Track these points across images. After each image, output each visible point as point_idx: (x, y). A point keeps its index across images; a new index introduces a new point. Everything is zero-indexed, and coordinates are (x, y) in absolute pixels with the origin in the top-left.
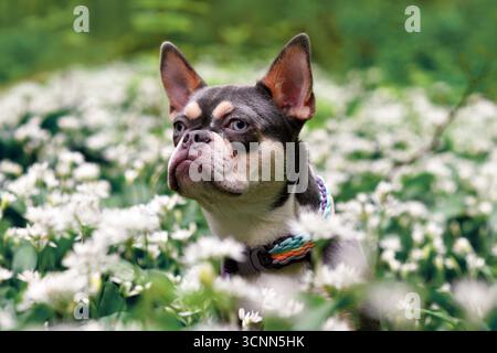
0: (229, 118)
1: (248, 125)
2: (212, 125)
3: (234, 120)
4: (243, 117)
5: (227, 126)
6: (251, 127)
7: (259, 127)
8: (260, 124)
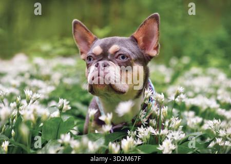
0: (118, 54)
1: (127, 57)
2: (109, 57)
3: (120, 55)
4: (125, 53)
5: (117, 58)
6: (128, 58)
7: (133, 58)
8: (133, 57)
